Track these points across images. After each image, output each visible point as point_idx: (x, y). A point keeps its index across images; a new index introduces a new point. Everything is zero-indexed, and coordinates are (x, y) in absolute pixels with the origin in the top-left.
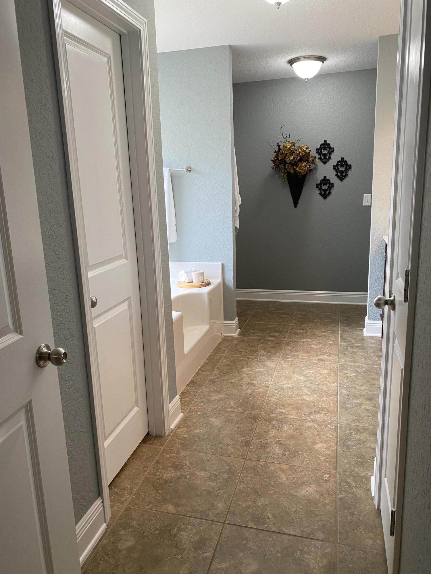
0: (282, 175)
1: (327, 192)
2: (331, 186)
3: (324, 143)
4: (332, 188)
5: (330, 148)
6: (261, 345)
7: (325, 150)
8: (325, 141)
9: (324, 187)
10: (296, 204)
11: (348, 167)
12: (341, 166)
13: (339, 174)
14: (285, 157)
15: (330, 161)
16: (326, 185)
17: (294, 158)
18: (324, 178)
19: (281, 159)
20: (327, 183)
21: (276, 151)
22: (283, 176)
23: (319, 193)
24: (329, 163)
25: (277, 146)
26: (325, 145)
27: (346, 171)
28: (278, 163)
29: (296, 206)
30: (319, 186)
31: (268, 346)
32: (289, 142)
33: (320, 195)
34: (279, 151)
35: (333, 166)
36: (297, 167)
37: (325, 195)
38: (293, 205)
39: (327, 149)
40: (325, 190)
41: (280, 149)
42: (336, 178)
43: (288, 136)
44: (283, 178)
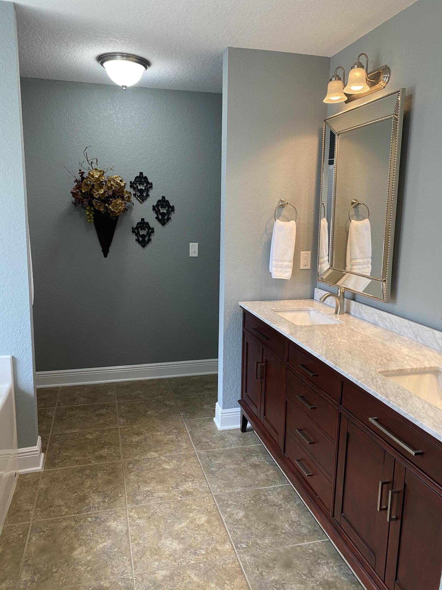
0: (88, 213)
1: (147, 239)
2: (150, 231)
3: (140, 175)
4: (152, 234)
5: (148, 183)
6: (88, 483)
7: (141, 185)
8: (141, 173)
9: (142, 232)
10: (106, 252)
11: (170, 209)
12: (161, 207)
13: (160, 217)
14: (91, 189)
15: (148, 199)
16: (145, 229)
17: (105, 192)
18: (141, 221)
19: (86, 192)
20: (145, 227)
21: (76, 180)
22: (89, 215)
23: (136, 240)
24: (147, 201)
25: (79, 173)
26: (141, 179)
27: (168, 213)
28: (81, 197)
29: (105, 256)
30: (135, 231)
31: (100, 481)
32: (96, 169)
33: (137, 242)
34: (82, 181)
35: (152, 207)
36: (109, 204)
37: (144, 242)
38: (102, 254)
39: (143, 184)
40: (143, 236)
41: (83, 178)
42: (157, 222)
43: (95, 161)
44: (88, 217)
